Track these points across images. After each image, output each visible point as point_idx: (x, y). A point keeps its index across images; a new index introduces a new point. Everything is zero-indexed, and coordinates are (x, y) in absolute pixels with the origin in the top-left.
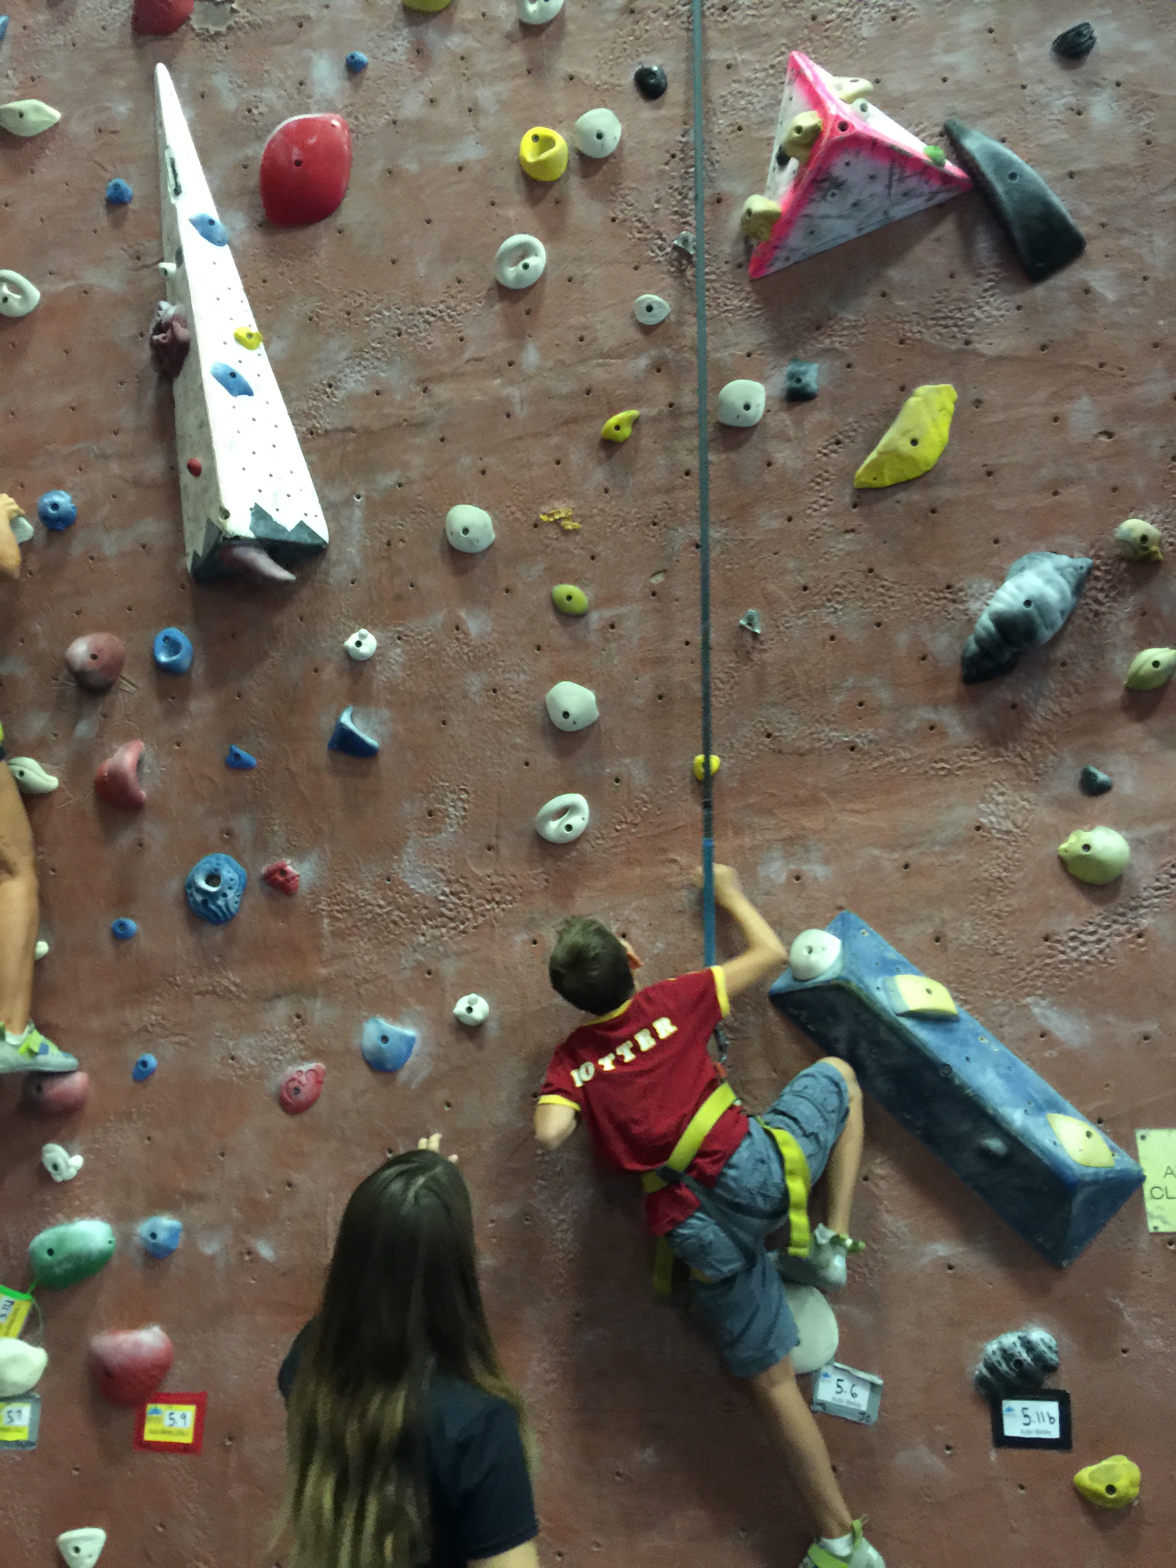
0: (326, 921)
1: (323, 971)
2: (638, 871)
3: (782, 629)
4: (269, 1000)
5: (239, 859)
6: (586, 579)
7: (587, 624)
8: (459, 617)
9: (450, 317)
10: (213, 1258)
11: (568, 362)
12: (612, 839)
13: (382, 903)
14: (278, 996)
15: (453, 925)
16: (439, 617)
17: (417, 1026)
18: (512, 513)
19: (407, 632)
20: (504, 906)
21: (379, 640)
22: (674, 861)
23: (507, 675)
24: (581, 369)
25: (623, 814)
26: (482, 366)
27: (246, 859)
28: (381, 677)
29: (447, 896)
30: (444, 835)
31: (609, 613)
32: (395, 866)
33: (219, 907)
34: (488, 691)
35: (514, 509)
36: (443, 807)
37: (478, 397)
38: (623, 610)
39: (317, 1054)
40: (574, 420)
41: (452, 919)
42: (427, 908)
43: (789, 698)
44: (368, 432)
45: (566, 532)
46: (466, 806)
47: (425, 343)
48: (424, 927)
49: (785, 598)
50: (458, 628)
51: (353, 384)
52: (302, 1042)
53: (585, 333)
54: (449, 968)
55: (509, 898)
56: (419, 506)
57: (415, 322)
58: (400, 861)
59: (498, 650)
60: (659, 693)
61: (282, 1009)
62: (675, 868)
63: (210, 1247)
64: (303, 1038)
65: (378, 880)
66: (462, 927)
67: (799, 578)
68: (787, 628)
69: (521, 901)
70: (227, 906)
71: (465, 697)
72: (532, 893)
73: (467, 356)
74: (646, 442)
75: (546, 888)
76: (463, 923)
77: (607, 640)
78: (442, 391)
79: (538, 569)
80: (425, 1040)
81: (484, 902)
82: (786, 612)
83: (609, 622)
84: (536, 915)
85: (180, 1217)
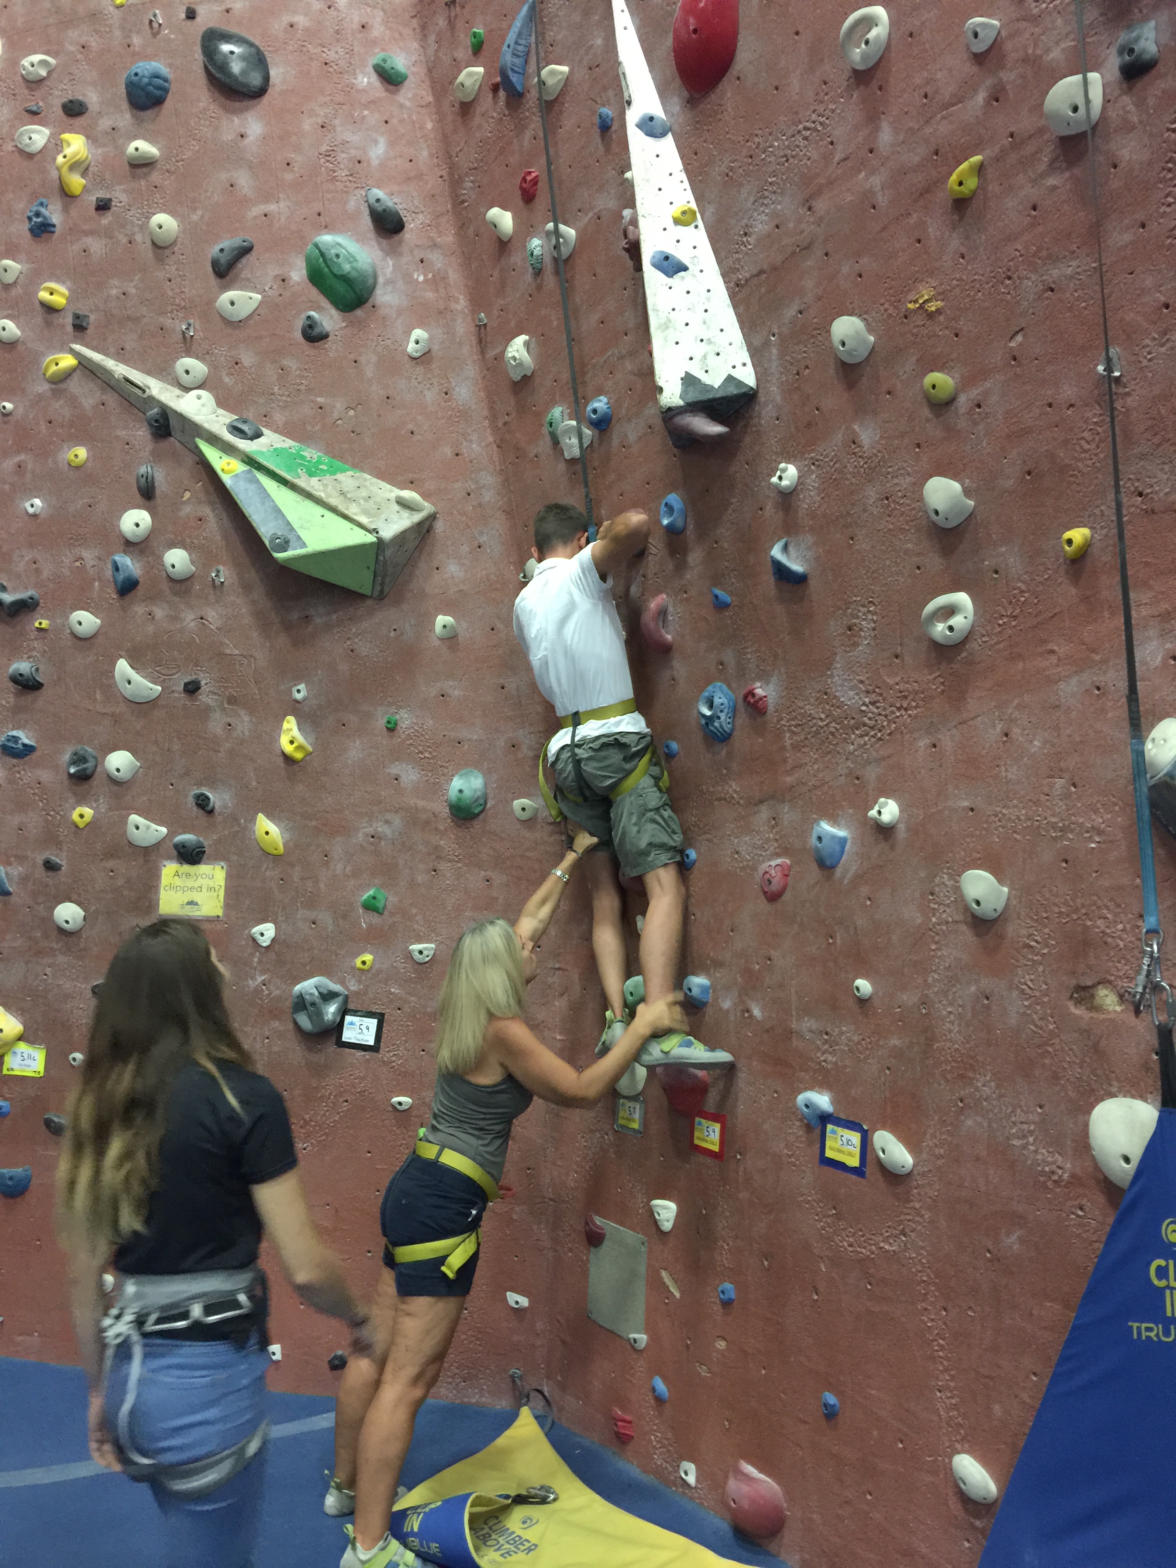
0: (788, 735)
1: (788, 779)
2: (1020, 665)
3: (1145, 363)
4: (756, 805)
5: (729, 686)
6: (952, 361)
7: (956, 408)
8: (854, 432)
9: (821, 124)
10: (728, 1011)
11: (916, 127)
12: (995, 634)
13: (823, 716)
14: (761, 802)
15: (872, 733)
16: (839, 437)
17: (848, 827)
18: (886, 310)
19: (818, 457)
20: (910, 712)
21: (799, 471)
22: (1052, 652)
23: (896, 481)
24: (928, 130)
25: (1003, 607)
26: (849, 163)
27: (734, 685)
28: (805, 503)
29: (867, 706)
30: (860, 648)
31: (974, 393)
32: (829, 681)
33: (716, 728)
34: (882, 500)
35: (886, 306)
36: (858, 621)
37: (849, 198)
38: (988, 384)
39: (785, 851)
40: (927, 190)
41: (872, 728)
42: (853, 718)
43: (1158, 445)
44: (775, 269)
45: (931, 316)
46: (875, 618)
47: (805, 161)
48: (853, 736)
49: (1145, 325)
50: (854, 443)
51: (760, 226)
52: (776, 840)
53: (929, 89)
54: (871, 774)
55: (914, 704)
56: (815, 329)
57: (797, 143)
58: (832, 676)
59: (886, 456)
60: (1027, 469)
61: (764, 813)
62: (1054, 659)
63: (726, 1005)
64: (777, 837)
65: (818, 695)
66: (879, 735)
67: (1158, 295)
68: (1150, 360)
69: (924, 706)
70: (721, 726)
71: (865, 511)
72: (932, 698)
73: (837, 159)
74: (993, 188)
75: (943, 691)
76: (880, 731)
77: (975, 423)
78: (821, 205)
79: (910, 364)
80: (853, 838)
81: (894, 709)
82: (1148, 342)
83: (975, 402)
84: (935, 720)
85: (709, 978)
